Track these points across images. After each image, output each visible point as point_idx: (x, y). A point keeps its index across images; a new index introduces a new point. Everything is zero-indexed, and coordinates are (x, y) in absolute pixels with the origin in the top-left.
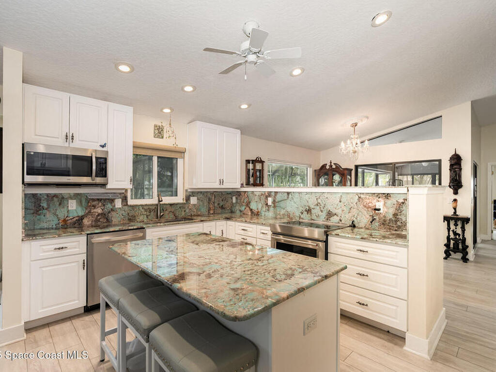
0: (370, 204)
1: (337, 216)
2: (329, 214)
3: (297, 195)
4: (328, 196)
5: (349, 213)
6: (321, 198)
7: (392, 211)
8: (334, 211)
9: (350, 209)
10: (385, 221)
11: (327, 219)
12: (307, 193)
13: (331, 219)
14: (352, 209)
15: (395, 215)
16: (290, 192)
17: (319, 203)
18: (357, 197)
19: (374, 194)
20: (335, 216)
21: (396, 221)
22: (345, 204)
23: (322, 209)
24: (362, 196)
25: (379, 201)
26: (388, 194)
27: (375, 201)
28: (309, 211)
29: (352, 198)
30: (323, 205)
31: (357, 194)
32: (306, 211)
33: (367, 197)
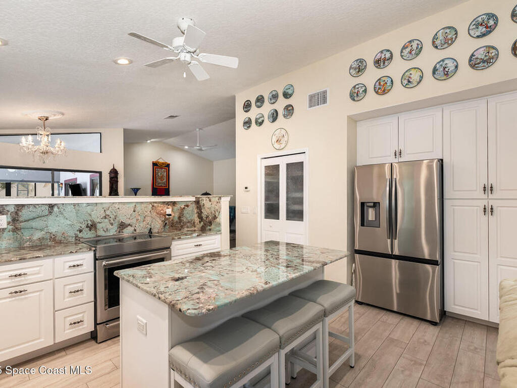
0: (162, 211)
1: (131, 226)
2: (122, 225)
3: (70, 208)
4: (120, 206)
5: (144, 221)
6: (110, 209)
7: (177, 215)
8: (127, 222)
9: (145, 217)
10: (173, 224)
11: (119, 232)
12: (88, 204)
13: (125, 230)
14: (146, 218)
15: (179, 218)
16: (56, 204)
17: (108, 216)
18: (151, 205)
19: (165, 202)
20: (129, 227)
21: (180, 222)
22: (140, 213)
23: (112, 221)
24: (155, 205)
25: (168, 208)
26: (175, 202)
27: (165, 208)
28: (92, 226)
29: (146, 207)
30: (113, 217)
31: (151, 203)
32: (87, 227)
33: (160, 205)
